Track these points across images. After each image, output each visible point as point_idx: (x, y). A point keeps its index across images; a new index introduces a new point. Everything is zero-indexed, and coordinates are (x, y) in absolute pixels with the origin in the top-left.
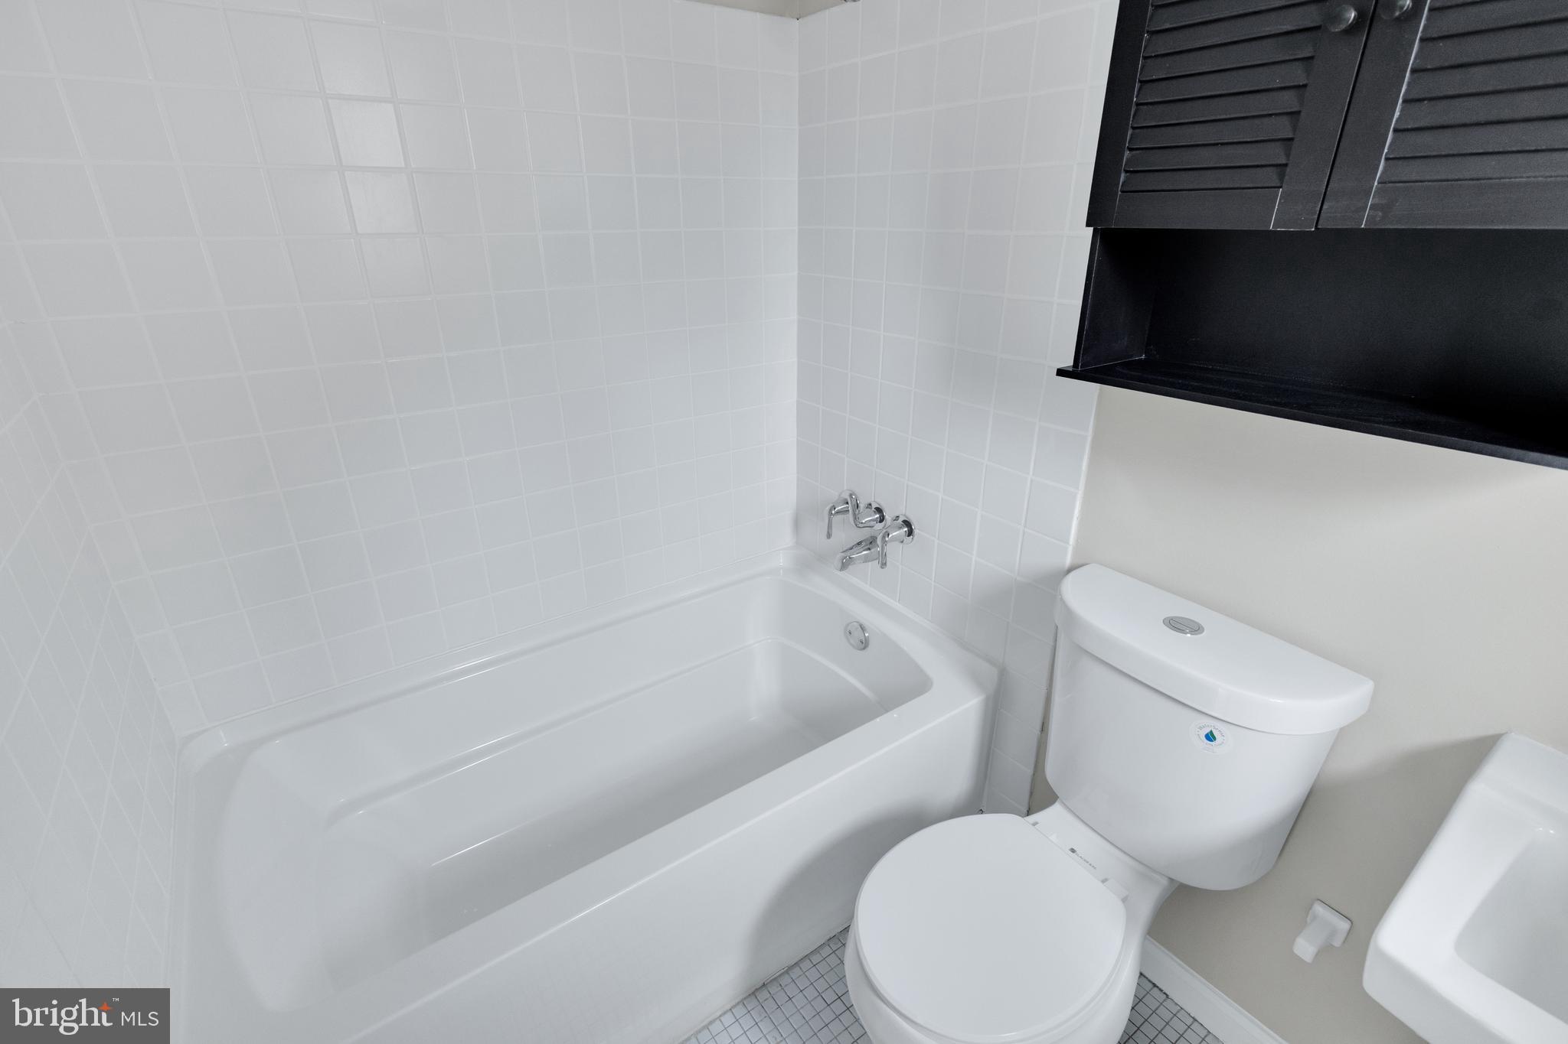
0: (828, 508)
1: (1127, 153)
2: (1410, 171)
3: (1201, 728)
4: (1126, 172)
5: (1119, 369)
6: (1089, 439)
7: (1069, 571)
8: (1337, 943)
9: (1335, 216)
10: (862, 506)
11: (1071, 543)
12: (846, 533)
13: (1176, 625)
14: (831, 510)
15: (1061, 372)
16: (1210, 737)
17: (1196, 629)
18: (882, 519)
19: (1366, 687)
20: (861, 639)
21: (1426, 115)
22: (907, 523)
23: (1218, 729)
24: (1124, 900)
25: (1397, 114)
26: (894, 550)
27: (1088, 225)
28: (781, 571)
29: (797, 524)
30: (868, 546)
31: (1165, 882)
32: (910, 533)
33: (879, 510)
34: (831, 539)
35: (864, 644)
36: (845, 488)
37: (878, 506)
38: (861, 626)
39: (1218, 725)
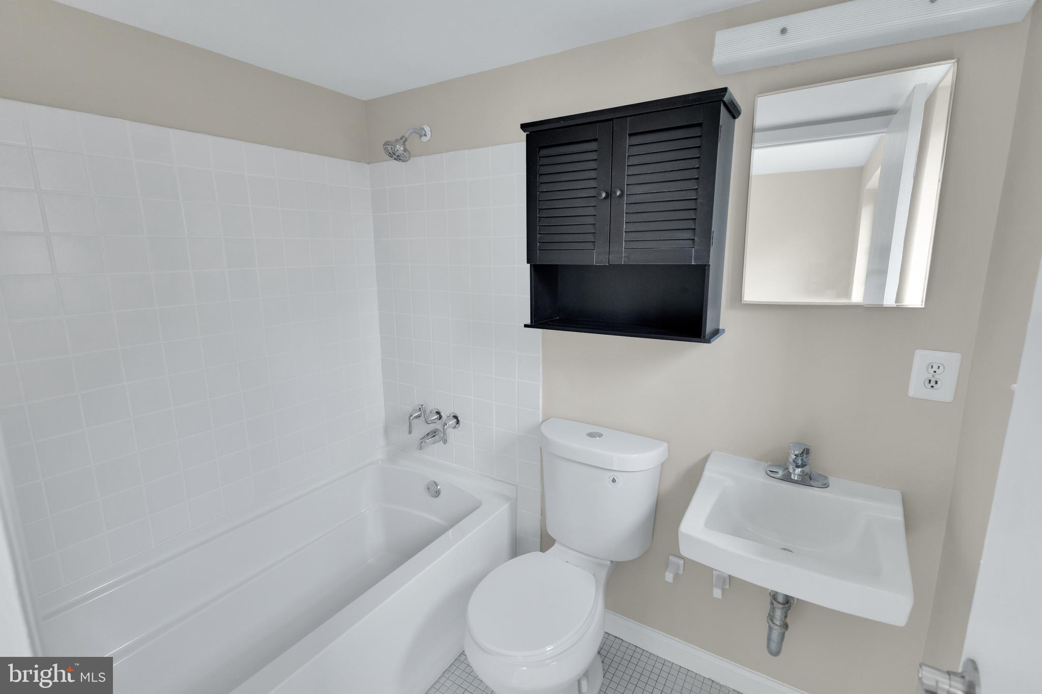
0: (408, 416)
1: (538, 235)
2: (634, 245)
3: (609, 478)
4: (539, 242)
5: (549, 323)
6: (541, 358)
7: (542, 423)
8: (681, 572)
9: (614, 260)
10: (427, 412)
11: (541, 410)
12: (421, 429)
13: (591, 435)
14: (410, 417)
15: (526, 326)
16: (614, 481)
17: (600, 435)
18: (440, 418)
19: (664, 446)
20: (434, 491)
21: (632, 227)
22: (456, 417)
23: (617, 476)
24: (594, 575)
25: (624, 227)
26: (450, 432)
27: (528, 263)
28: (380, 462)
29: (387, 431)
30: (434, 434)
31: (609, 563)
32: (458, 422)
33: (438, 413)
34: (411, 434)
35: (437, 493)
36: (416, 404)
37: (437, 411)
38: (435, 482)
39: (617, 474)
